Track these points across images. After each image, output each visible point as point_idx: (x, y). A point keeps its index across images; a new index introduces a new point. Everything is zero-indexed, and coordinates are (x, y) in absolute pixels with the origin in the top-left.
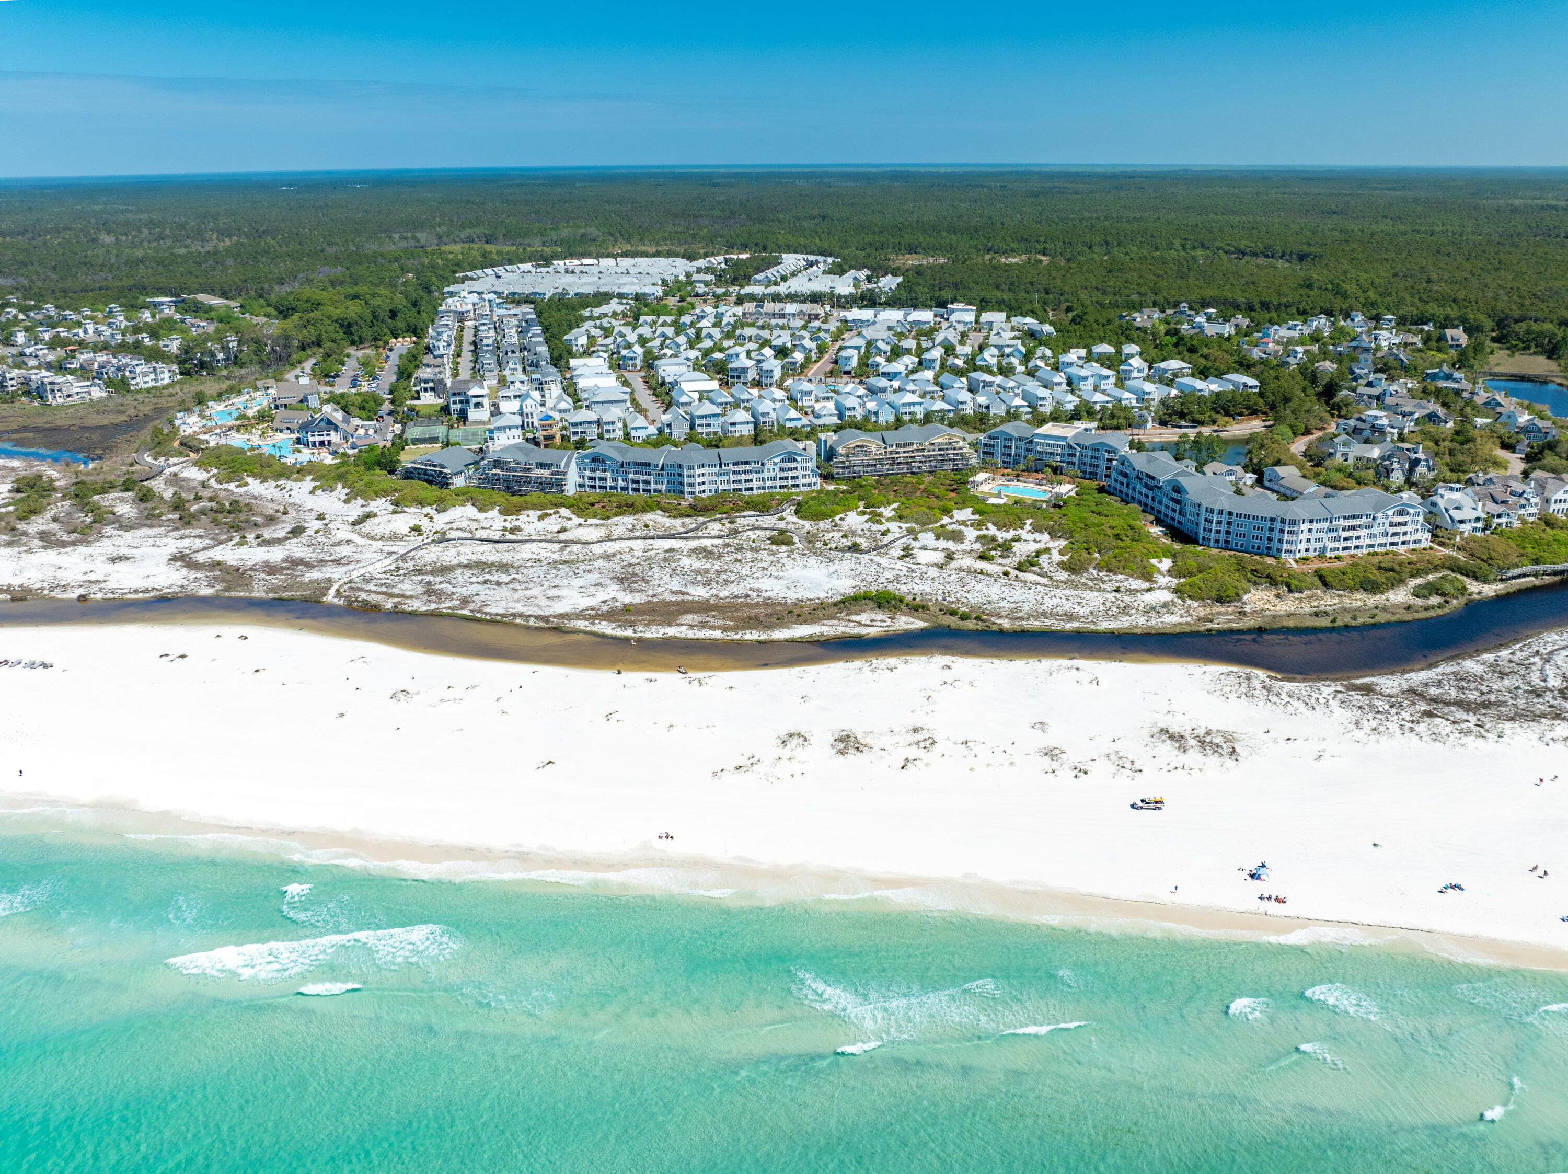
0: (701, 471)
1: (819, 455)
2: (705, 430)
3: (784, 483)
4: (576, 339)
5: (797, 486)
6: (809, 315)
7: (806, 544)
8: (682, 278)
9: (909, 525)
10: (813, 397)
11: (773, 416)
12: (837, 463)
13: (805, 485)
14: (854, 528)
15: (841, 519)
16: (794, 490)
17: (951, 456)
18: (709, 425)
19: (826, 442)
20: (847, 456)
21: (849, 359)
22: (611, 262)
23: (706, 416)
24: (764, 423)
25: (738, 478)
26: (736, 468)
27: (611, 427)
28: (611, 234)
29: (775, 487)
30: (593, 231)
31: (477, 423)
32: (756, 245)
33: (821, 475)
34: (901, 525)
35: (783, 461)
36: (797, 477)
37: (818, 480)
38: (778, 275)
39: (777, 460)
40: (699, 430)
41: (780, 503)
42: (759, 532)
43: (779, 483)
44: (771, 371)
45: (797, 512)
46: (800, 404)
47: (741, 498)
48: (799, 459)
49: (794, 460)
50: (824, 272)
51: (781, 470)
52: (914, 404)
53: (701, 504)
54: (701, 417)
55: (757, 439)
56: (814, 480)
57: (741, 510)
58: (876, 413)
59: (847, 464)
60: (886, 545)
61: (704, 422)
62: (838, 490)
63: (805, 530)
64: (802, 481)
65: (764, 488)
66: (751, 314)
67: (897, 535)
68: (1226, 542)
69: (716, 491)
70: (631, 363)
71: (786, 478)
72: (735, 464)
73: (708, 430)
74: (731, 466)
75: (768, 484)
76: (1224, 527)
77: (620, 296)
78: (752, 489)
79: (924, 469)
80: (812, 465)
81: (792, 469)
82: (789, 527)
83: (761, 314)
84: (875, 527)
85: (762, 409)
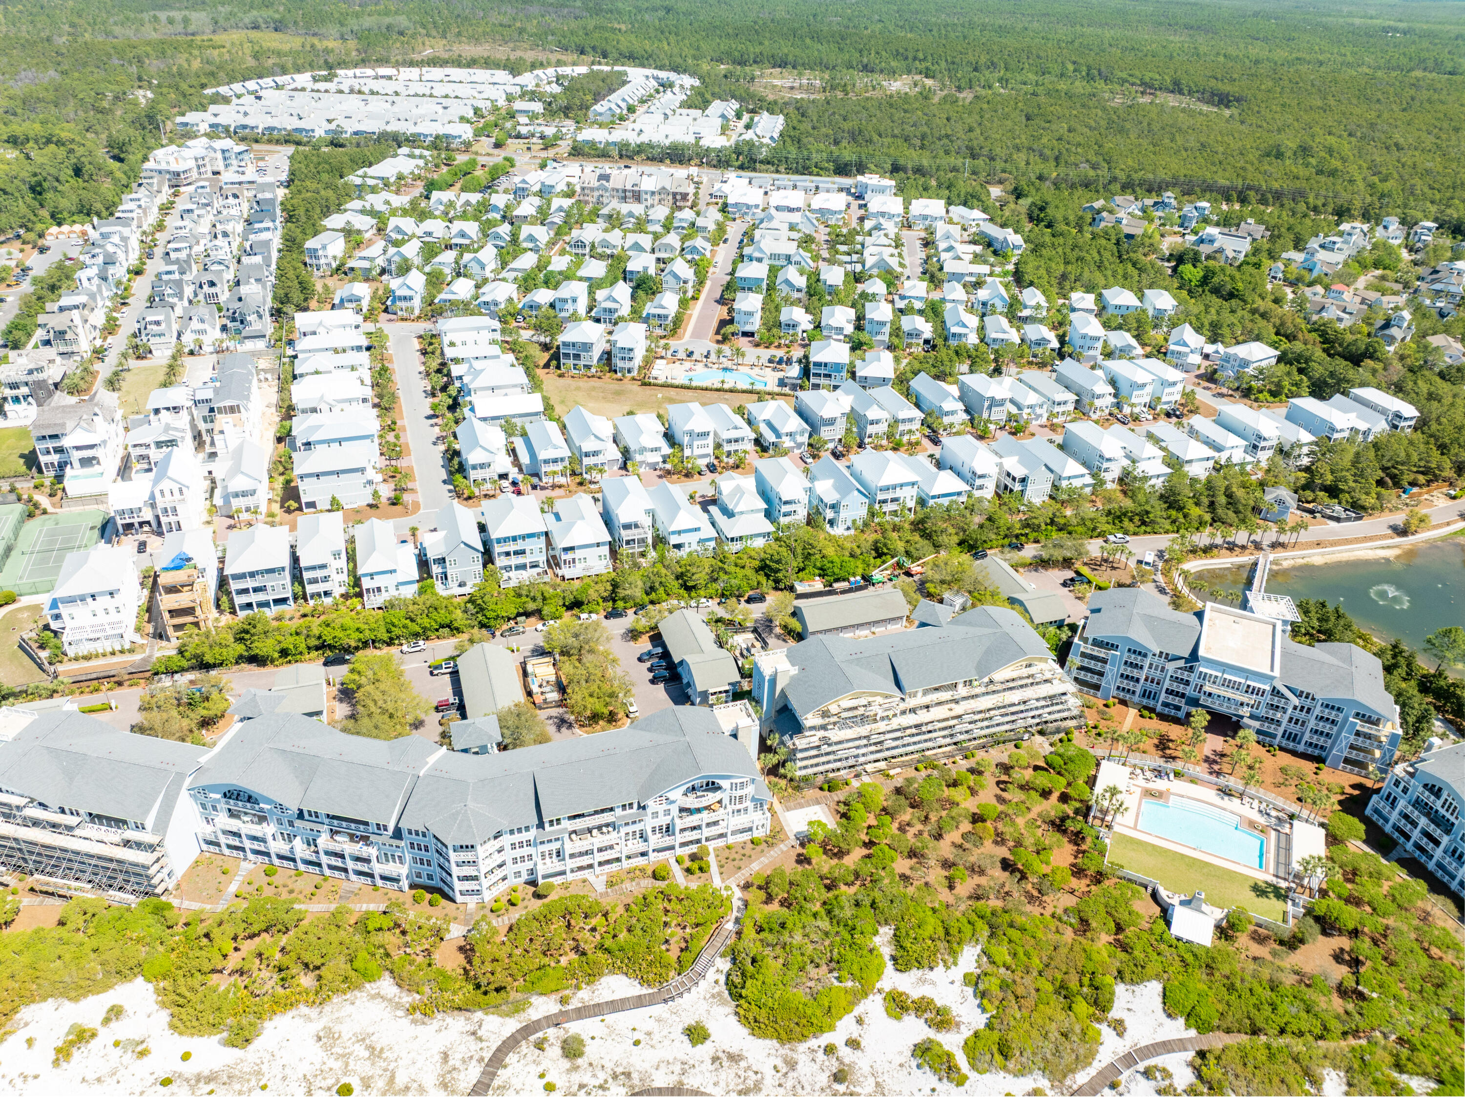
0: (493, 847)
2: (513, 561)
4: (324, 247)
6: (674, 195)
8: (502, 102)
9: (1029, 1084)
10: (710, 440)
11: (647, 527)
18: (521, 552)
21: (750, 314)
22: (413, 73)
24: (630, 542)
26: (578, 825)
27: (319, 574)
28: (424, 26)
30: (402, 21)
31: (81, 499)
32: (594, 48)
34: (1010, 1084)
35: (689, 791)
37: (765, 818)
38: (623, 105)
39: (676, 794)
40: (502, 562)
44: (631, 350)
46: (687, 452)
48: (725, 783)
49: (714, 786)
50: (683, 105)
51: (684, 811)
54: (505, 540)
56: (758, 819)
58: (834, 507)
61: (511, 547)
66: (592, 189)
69: (531, 872)
70: (403, 304)
74: (566, 824)
77: (413, 141)
80: (753, 789)
83: (606, 190)
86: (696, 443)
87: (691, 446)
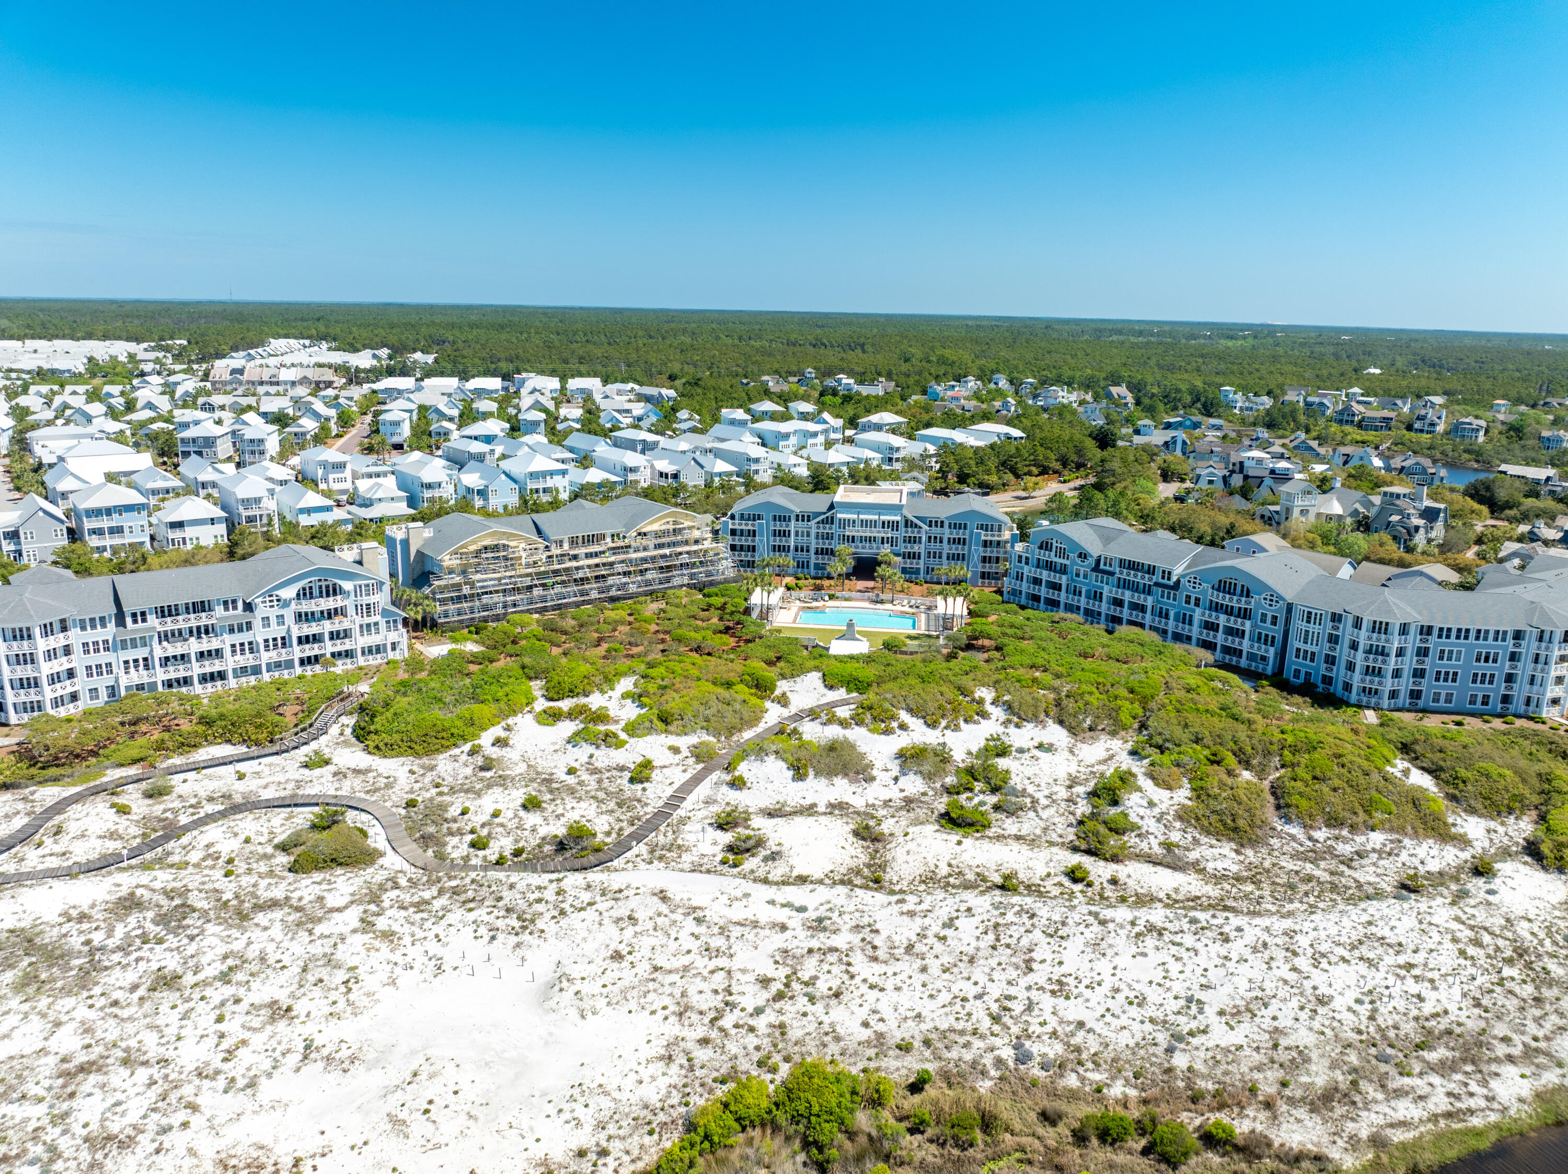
0: (58, 641)
1: (393, 575)
2: (108, 541)
3: (311, 650)
5: (348, 654)
6: (317, 383)
7: (412, 848)
8: (121, 357)
9: (693, 739)
10: (348, 473)
11: (270, 505)
12: (442, 589)
13: (369, 651)
14: (544, 765)
15: (500, 742)
16: (340, 667)
17: (685, 559)
18: (117, 530)
19: (406, 543)
20: (464, 572)
21: (397, 424)
23: (109, 511)
24: (250, 519)
25: (177, 649)
26: (170, 625)
29: (289, 664)
33: (405, 622)
34: (673, 740)
35: (305, 594)
36: (346, 634)
37: (401, 635)
39: (289, 593)
40: (94, 541)
41: (308, 709)
42: (248, 824)
43: (297, 652)
44: (261, 441)
45: (361, 734)
46: (323, 486)
47: (190, 707)
48: (347, 585)
49: (334, 591)
50: (331, 351)
51: (301, 617)
52: (552, 473)
53: (57, 738)
54: (96, 513)
55: (233, 552)
56: (393, 636)
57: (187, 745)
58: (482, 493)
59: (466, 590)
60: (662, 815)
61: (105, 523)
62: (461, 655)
63: (399, 794)
64: (361, 641)
65: (256, 670)
66: (225, 383)
67: (680, 778)
68: (1415, 695)
69: (113, 691)
71: (316, 639)
72: (164, 612)
73: (117, 541)
74: (153, 621)
75: (266, 657)
76: (1409, 663)
78: (222, 675)
79: (633, 588)
80: (382, 598)
81: (330, 615)
82: (346, 788)
84: (605, 757)
85: (243, 491)
86: (331, 477)
87: (326, 480)
